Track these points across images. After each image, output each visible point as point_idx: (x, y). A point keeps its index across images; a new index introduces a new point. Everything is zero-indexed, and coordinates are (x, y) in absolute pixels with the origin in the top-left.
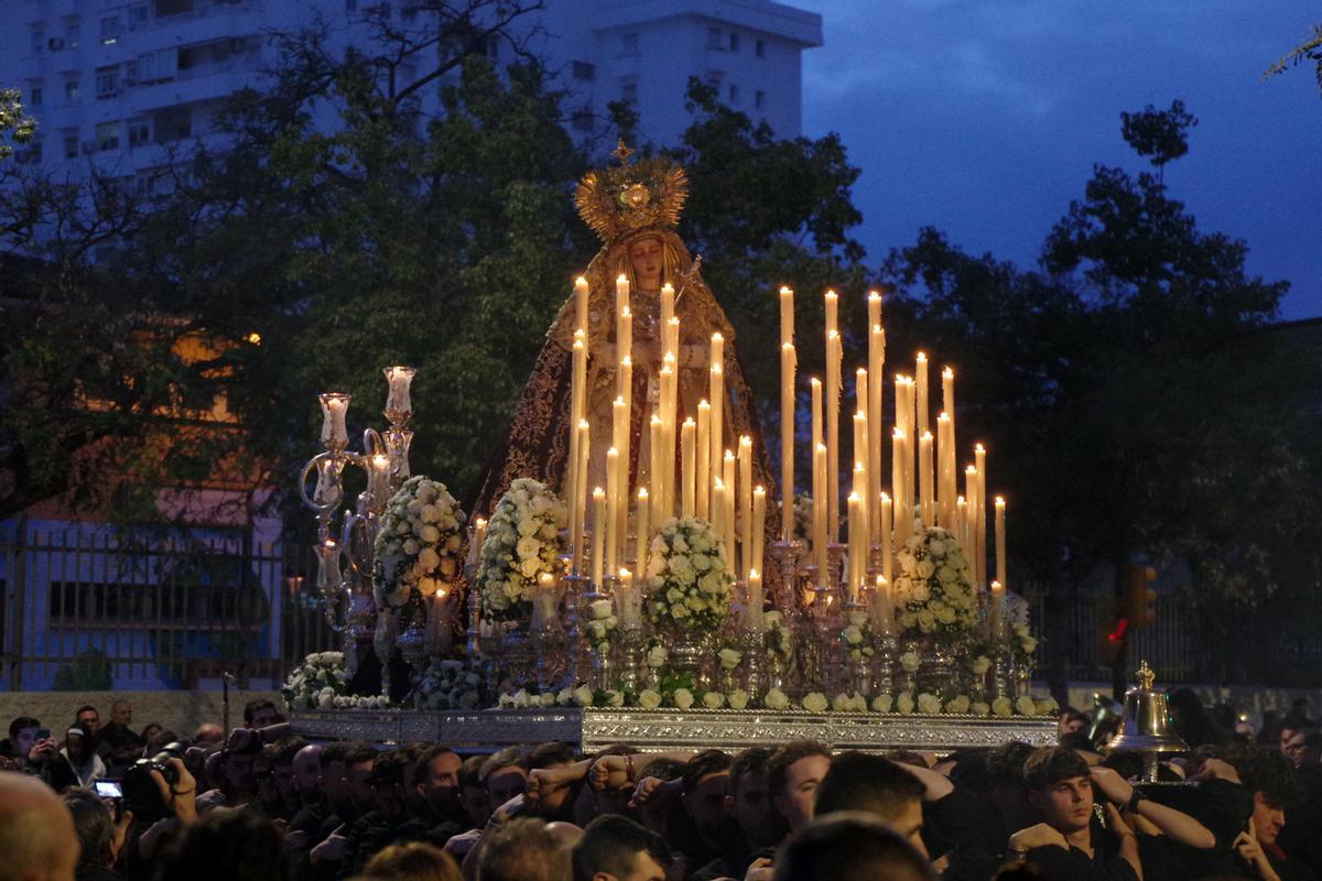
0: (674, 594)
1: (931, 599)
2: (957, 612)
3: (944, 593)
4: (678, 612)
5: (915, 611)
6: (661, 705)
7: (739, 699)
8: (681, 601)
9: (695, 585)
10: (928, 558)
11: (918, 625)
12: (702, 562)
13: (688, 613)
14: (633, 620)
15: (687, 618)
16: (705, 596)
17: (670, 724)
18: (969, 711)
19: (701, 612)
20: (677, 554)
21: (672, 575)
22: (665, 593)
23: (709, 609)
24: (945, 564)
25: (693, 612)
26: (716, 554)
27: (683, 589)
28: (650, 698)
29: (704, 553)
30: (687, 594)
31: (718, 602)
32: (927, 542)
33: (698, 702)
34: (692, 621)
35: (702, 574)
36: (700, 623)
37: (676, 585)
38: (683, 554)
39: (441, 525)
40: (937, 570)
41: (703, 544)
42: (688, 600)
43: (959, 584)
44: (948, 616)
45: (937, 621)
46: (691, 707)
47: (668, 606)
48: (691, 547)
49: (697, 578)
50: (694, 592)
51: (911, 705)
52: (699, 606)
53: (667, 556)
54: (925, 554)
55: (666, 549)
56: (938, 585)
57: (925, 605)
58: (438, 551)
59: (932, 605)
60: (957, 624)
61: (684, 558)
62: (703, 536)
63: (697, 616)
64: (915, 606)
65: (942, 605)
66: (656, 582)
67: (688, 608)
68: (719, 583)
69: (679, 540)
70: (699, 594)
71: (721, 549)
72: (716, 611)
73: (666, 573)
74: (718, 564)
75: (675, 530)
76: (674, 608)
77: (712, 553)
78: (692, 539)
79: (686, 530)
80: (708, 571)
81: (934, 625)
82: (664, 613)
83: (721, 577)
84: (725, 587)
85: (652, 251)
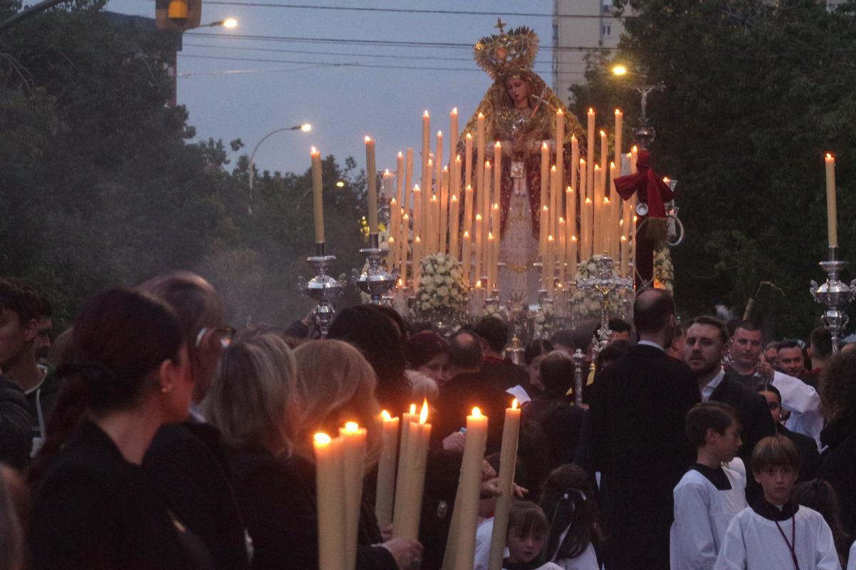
0: (425, 297)
1: (586, 297)
2: (602, 304)
4: (426, 306)
5: (578, 304)
9: (434, 292)
10: (586, 273)
11: (579, 311)
12: (439, 280)
13: (432, 307)
15: (430, 310)
16: (441, 298)
19: (439, 307)
20: (427, 274)
21: (424, 286)
22: (421, 296)
23: (444, 305)
25: (435, 307)
26: (449, 274)
27: (429, 294)
29: (442, 274)
31: (450, 302)
32: (588, 263)
34: (434, 311)
35: (439, 286)
36: (439, 312)
37: (425, 292)
41: (442, 270)
42: (431, 300)
44: (595, 306)
45: (588, 309)
47: (422, 303)
48: (435, 270)
49: (437, 288)
50: (435, 295)
52: (437, 304)
53: (423, 276)
54: (585, 271)
55: (423, 271)
57: (582, 300)
59: (586, 300)
60: (600, 310)
62: (444, 264)
63: (437, 309)
64: (578, 300)
65: (591, 300)
66: (417, 290)
67: (432, 304)
68: (449, 290)
69: (429, 268)
70: (437, 296)
71: (453, 272)
72: (449, 306)
73: (421, 285)
74: (449, 280)
75: (429, 262)
76: (424, 304)
77: (447, 274)
78: (436, 266)
79: (434, 262)
80: (444, 284)
81: (586, 311)
82: (419, 307)
83: (451, 287)
84: (454, 292)
85: (517, 85)
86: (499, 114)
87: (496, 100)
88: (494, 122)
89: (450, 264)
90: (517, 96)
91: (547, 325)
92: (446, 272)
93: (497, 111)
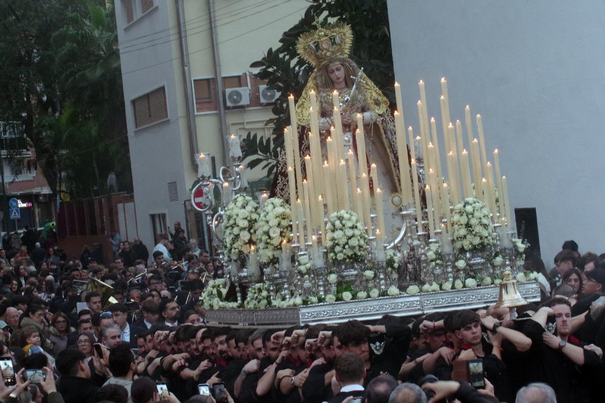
0: (338, 249)
1: (468, 234)
2: (481, 238)
3: (473, 230)
4: (340, 256)
5: (461, 240)
6: (336, 301)
7: (375, 293)
8: (342, 252)
9: (347, 243)
10: (465, 214)
11: (463, 247)
12: (349, 233)
13: (346, 257)
14: (320, 263)
15: (345, 259)
16: (353, 248)
17: (342, 309)
18: (492, 284)
19: (352, 255)
20: (337, 230)
21: (335, 240)
22: (334, 249)
23: (355, 254)
24: (473, 217)
25: (348, 256)
26: (356, 227)
27: (342, 246)
28: (331, 298)
29: (350, 228)
30: (344, 247)
31: (360, 250)
32: (464, 206)
33: (354, 297)
34: (348, 260)
35: (350, 238)
36: (352, 260)
37: (338, 244)
38: (341, 229)
39: (249, 218)
40: (469, 219)
41: (350, 224)
42: (344, 251)
43: (481, 225)
44: (477, 241)
45: (471, 244)
46: (351, 300)
47: (336, 254)
48: (344, 225)
49: (348, 240)
50: (347, 247)
51: (461, 285)
52: (350, 253)
53: (333, 231)
54: (463, 212)
55: (332, 227)
56: (471, 226)
57: (465, 237)
58: (249, 231)
59: (468, 237)
60: (482, 244)
61: (341, 231)
62: (349, 219)
63: (349, 258)
64: (461, 238)
65: (473, 236)
66: (329, 244)
67: (345, 254)
68: (359, 241)
69: (338, 223)
70: (349, 247)
71: (359, 225)
72: (359, 254)
73: (333, 239)
74: (357, 232)
75: (336, 218)
76: (338, 255)
77: (354, 227)
78: (344, 222)
79: (340, 218)
80: (353, 236)
81: (470, 246)
82: (334, 258)
83: (359, 238)
84: (362, 242)
85: (338, 69)
86: (324, 95)
87: (320, 84)
88: (321, 102)
89: (354, 218)
90: (338, 78)
91: (438, 262)
92: (353, 225)
93: (321, 93)
